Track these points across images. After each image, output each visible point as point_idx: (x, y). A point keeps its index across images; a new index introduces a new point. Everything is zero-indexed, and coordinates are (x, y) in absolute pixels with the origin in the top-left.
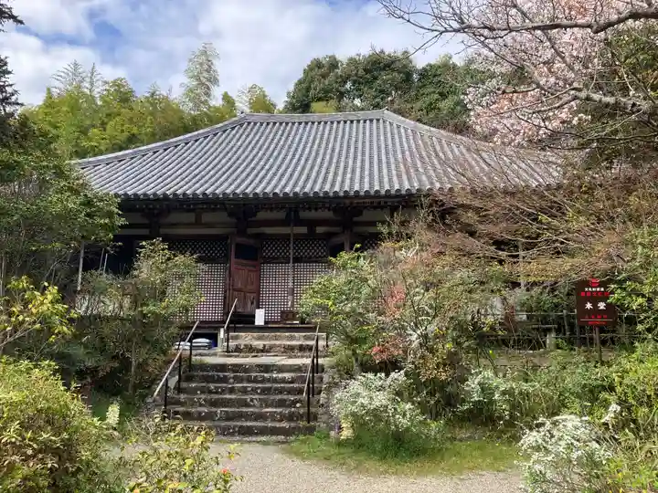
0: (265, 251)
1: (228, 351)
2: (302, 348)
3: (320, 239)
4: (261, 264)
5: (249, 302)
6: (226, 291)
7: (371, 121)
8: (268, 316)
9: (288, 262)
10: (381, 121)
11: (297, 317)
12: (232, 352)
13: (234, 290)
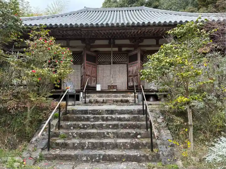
0: (99, 59)
1: (85, 103)
2: (122, 101)
3: (124, 54)
4: (97, 64)
5: (93, 82)
6: (82, 77)
7: (138, 10)
8: (101, 88)
9: (111, 64)
10: (142, 10)
11: (115, 88)
12: (88, 103)
13: (86, 75)
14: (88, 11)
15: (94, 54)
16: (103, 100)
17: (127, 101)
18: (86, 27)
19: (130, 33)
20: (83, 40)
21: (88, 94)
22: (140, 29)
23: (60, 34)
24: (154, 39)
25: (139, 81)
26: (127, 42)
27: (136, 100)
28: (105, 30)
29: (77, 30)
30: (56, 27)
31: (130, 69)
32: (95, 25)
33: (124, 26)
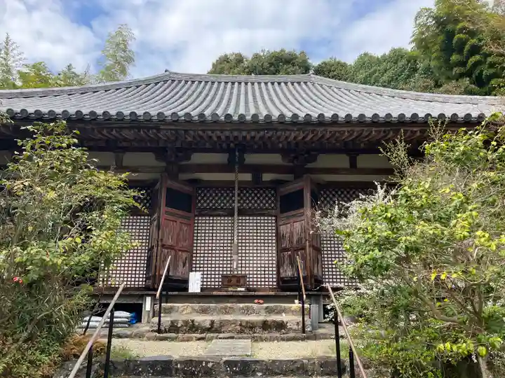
0: (200, 201)
1: (160, 331)
2: (265, 326)
3: (267, 188)
4: (196, 216)
5: (181, 264)
6: (151, 250)
7: (299, 83)
8: (203, 282)
9: (232, 215)
10: (308, 83)
11: (242, 281)
12: (166, 332)
13: (163, 246)
14: (173, 81)
15: (187, 189)
16: (212, 322)
17: (281, 326)
18: (174, 121)
19: (287, 138)
20: (160, 152)
21: (167, 302)
22: (313, 132)
23: (100, 136)
24: (345, 155)
25: (308, 265)
26: (276, 159)
27: (306, 323)
28: (222, 131)
29: (149, 129)
30: (94, 120)
31: (284, 229)
32: (197, 118)
33: (271, 122)
